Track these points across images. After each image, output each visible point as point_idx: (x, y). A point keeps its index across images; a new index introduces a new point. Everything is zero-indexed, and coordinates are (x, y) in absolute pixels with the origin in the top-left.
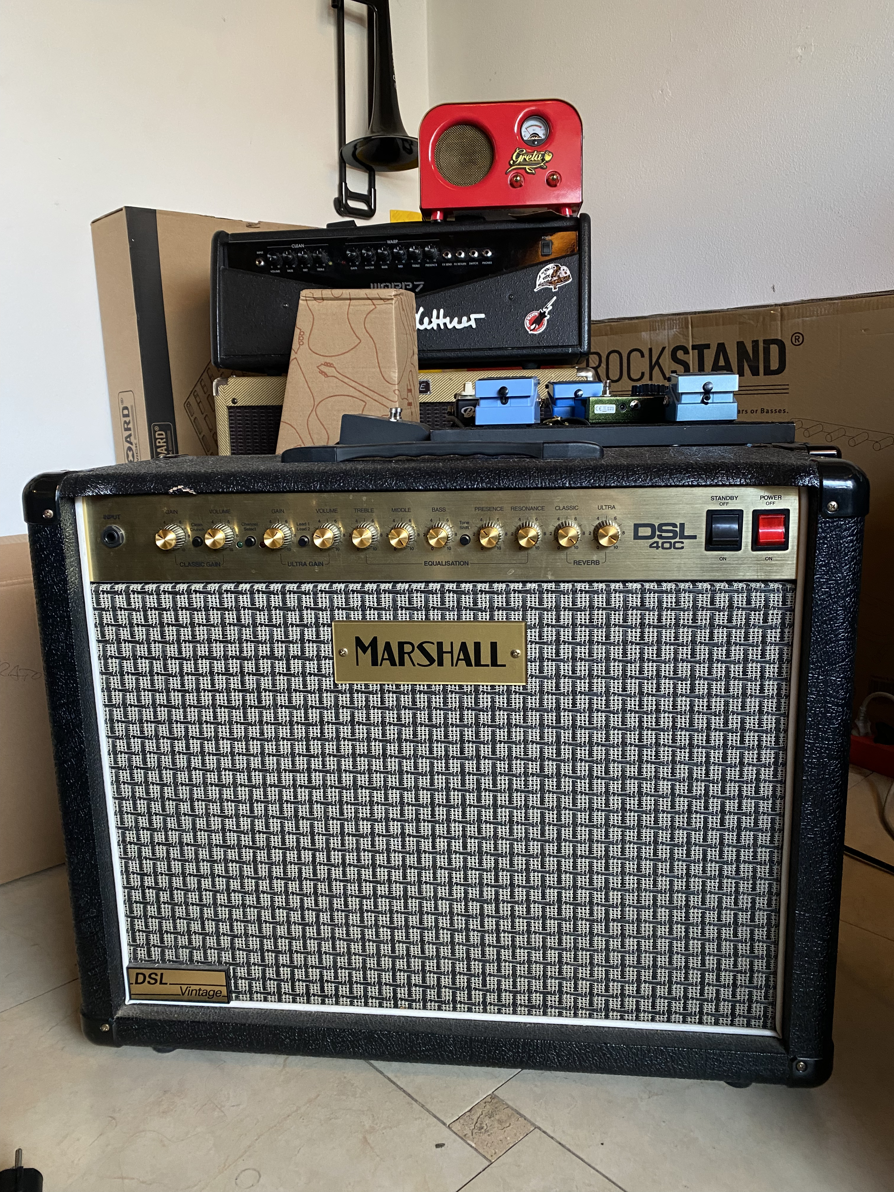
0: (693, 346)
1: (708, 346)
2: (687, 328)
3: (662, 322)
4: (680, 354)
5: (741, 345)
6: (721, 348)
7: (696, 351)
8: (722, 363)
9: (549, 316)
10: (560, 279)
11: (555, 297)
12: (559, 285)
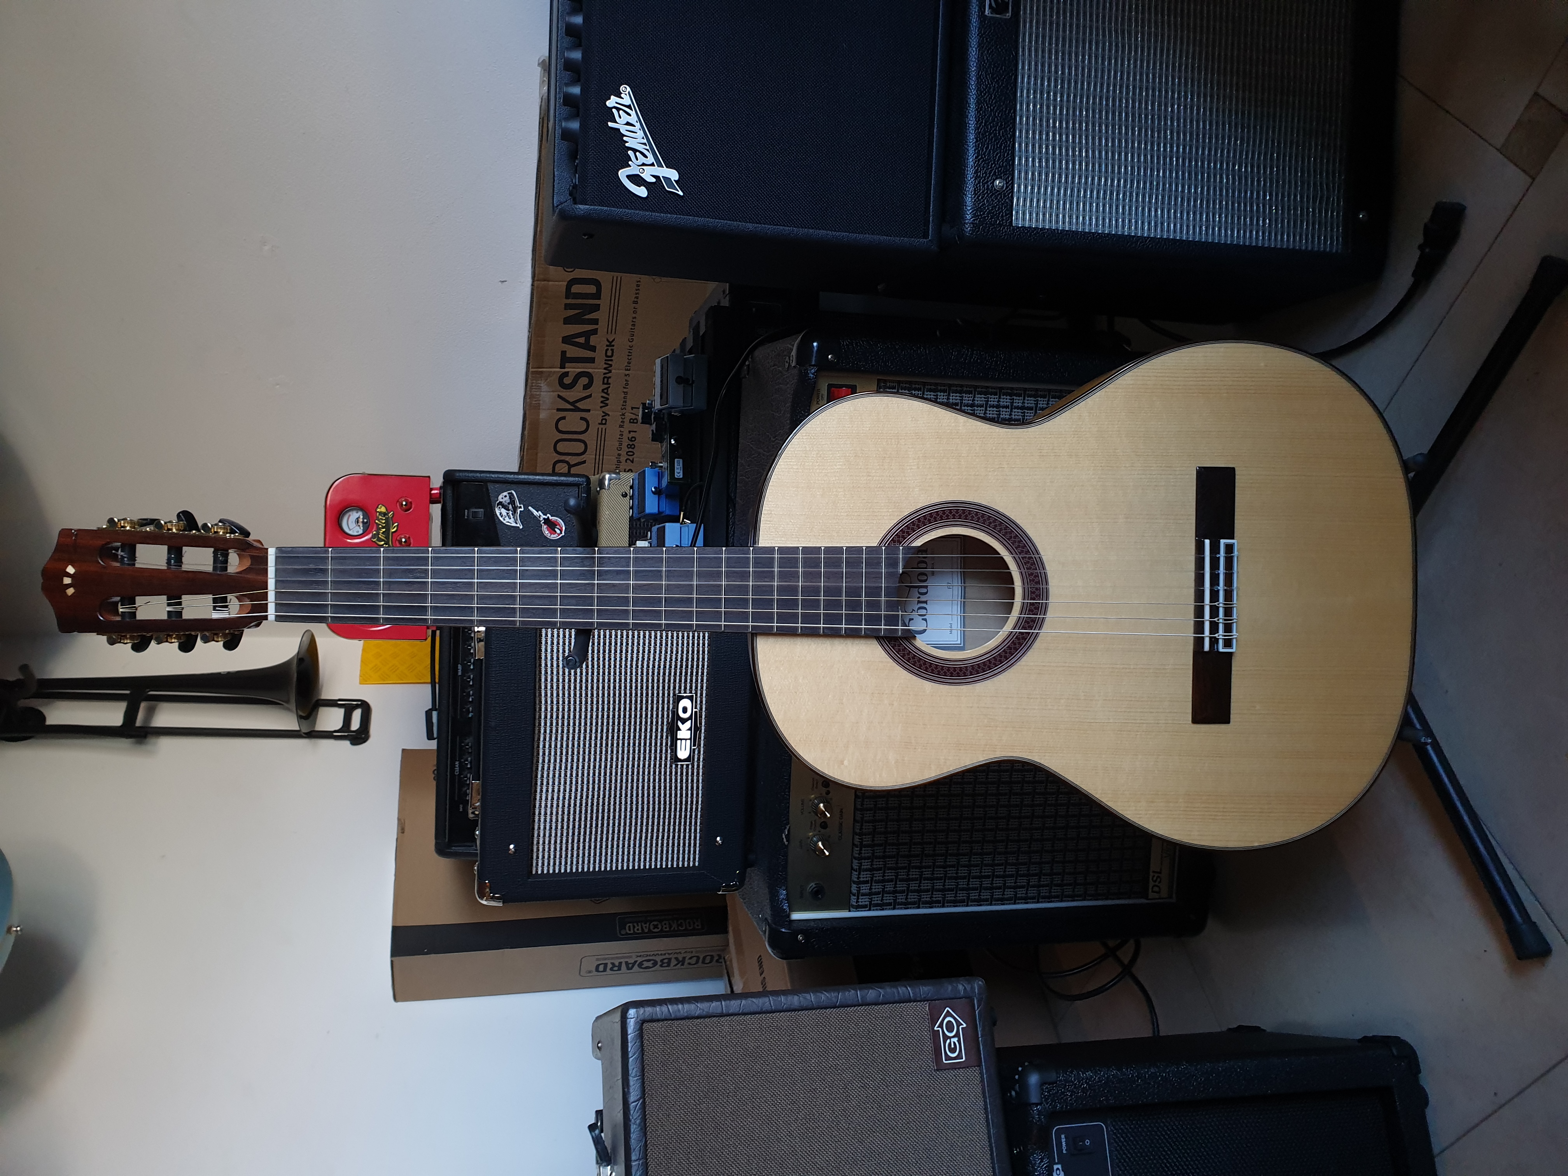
0: (561, 368)
1: (564, 353)
2: (542, 372)
3: (532, 397)
5: (567, 321)
6: (567, 340)
7: (567, 365)
8: (582, 340)
9: (548, 515)
10: (512, 502)
11: (530, 508)
12: (517, 504)
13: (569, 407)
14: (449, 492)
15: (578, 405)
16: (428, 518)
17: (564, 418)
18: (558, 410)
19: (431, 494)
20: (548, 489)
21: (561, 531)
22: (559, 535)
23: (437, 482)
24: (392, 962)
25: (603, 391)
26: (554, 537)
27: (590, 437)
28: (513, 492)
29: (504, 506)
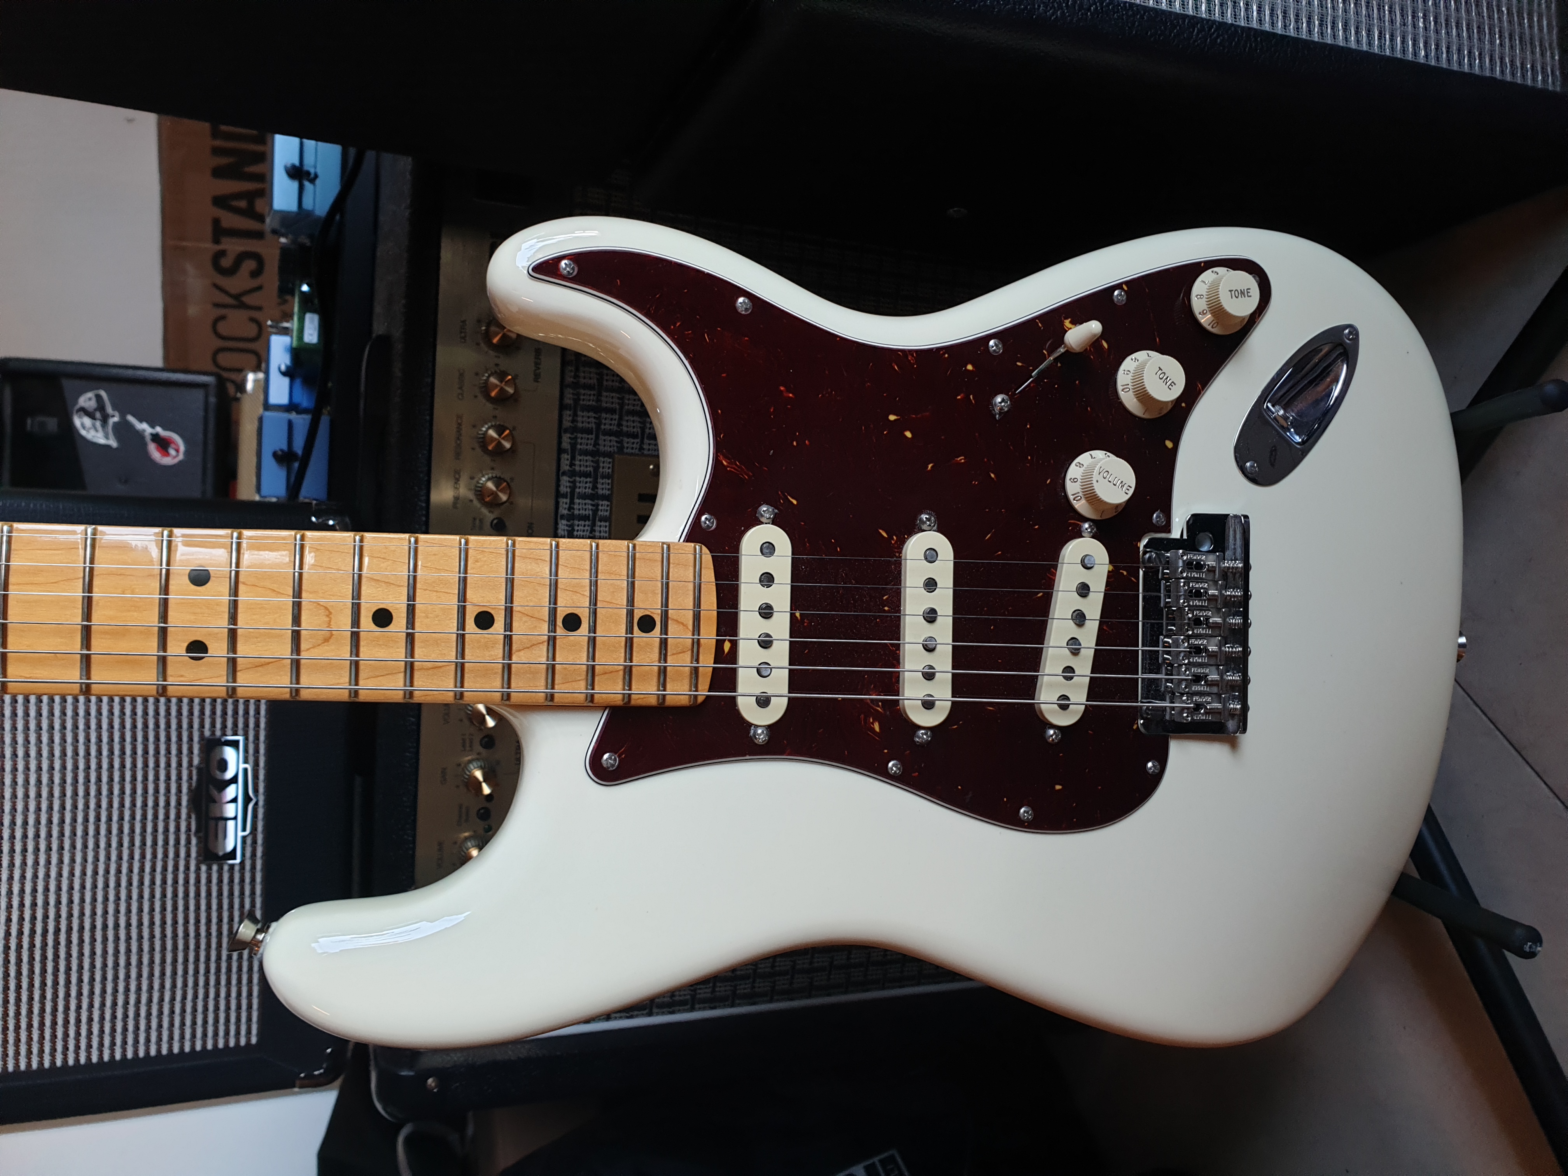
0: (214, 243)
1: (216, 222)
2: (186, 247)
3: (175, 282)
4: (226, 262)
5: (218, 173)
6: (220, 201)
7: (223, 239)
8: (243, 204)
9: (158, 429)
10: (101, 407)
11: (130, 418)
12: (109, 410)
13: (232, 302)
15: (243, 299)
18: (215, 305)
20: (158, 390)
21: (177, 451)
22: (175, 457)
26: (167, 461)
28: (103, 394)
29: (90, 415)
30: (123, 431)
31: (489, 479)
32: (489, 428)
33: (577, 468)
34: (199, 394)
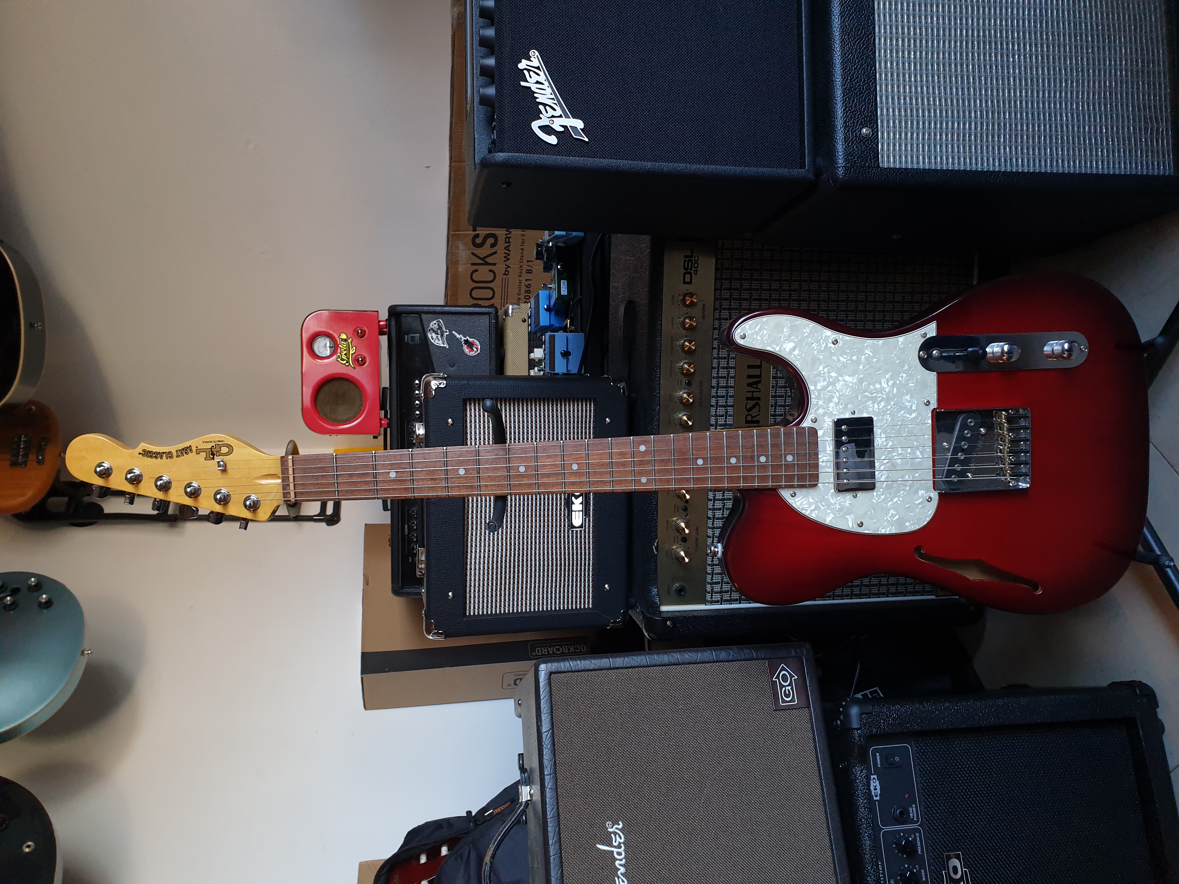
0: (474, 231)
2: (459, 234)
3: (452, 254)
4: (478, 241)
9: (467, 337)
10: (440, 328)
11: (454, 332)
12: (444, 329)
13: (481, 262)
14: (393, 323)
15: (487, 260)
16: (378, 343)
17: (476, 271)
18: (473, 264)
19: (379, 325)
20: (467, 317)
21: (477, 349)
22: (476, 352)
23: (384, 315)
24: (362, 678)
25: (505, 249)
26: (472, 354)
27: (496, 285)
28: (441, 320)
29: (434, 331)
30: (451, 339)
31: (685, 363)
32: (685, 341)
33: (720, 356)
34: (486, 318)
